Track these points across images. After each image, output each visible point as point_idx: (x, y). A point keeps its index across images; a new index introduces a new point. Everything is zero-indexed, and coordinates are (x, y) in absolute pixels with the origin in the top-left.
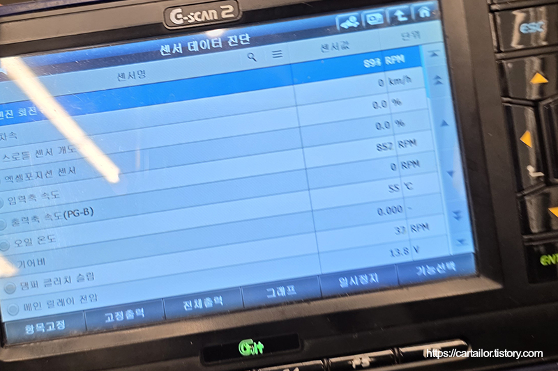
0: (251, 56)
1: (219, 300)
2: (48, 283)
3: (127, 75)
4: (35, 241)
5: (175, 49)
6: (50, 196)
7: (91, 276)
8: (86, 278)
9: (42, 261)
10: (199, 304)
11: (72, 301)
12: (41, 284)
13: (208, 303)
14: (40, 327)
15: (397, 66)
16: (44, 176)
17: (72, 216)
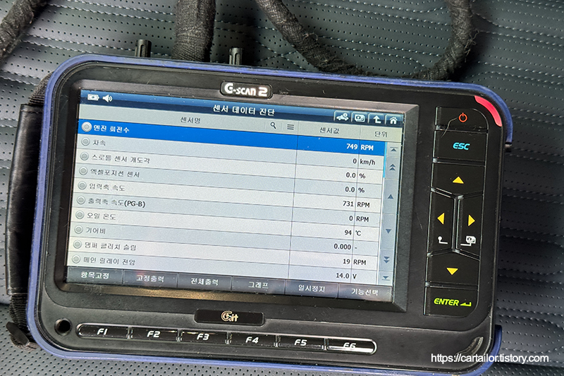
0: (273, 124)
1: (216, 282)
2: (103, 246)
3: (187, 120)
4: (102, 217)
5: (224, 109)
6: (119, 189)
7: (134, 248)
8: (130, 248)
9: (103, 231)
10: (202, 282)
11: (117, 261)
12: (99, 246)
13: (208, 282)
14: (92, 275)
15: (368, 152)
16: (117, 175)
17: (130, 205)
